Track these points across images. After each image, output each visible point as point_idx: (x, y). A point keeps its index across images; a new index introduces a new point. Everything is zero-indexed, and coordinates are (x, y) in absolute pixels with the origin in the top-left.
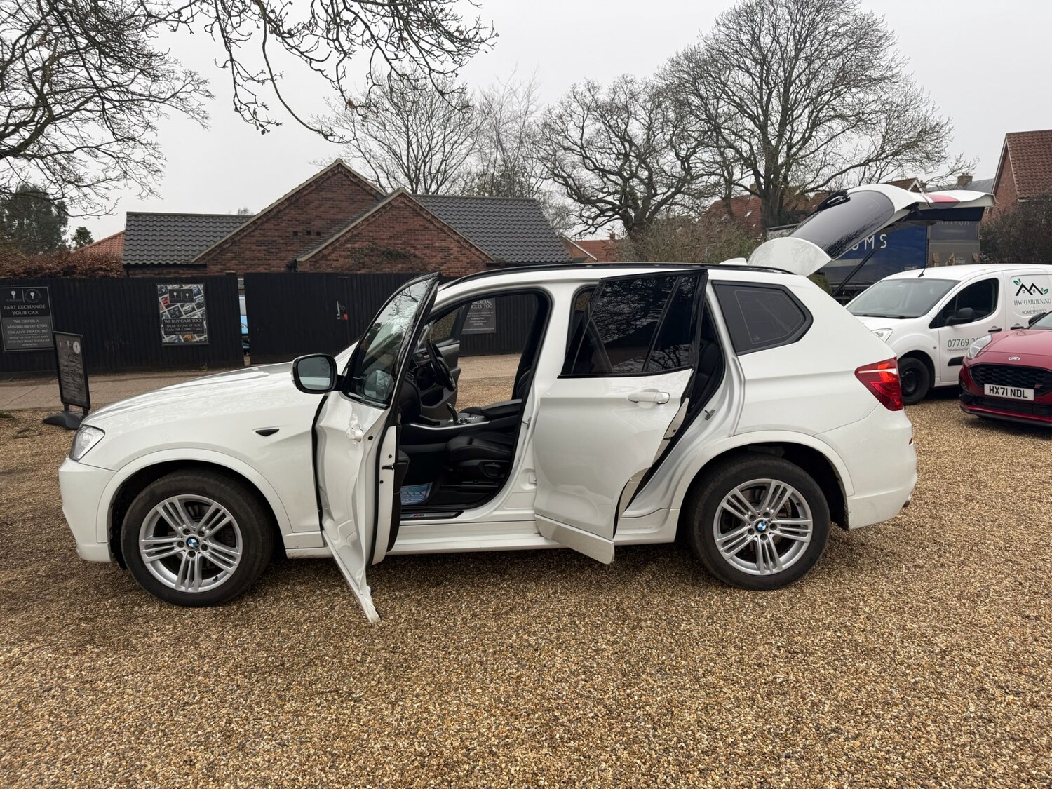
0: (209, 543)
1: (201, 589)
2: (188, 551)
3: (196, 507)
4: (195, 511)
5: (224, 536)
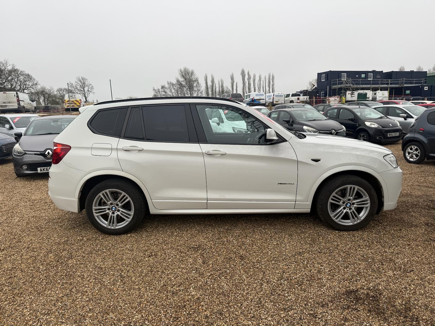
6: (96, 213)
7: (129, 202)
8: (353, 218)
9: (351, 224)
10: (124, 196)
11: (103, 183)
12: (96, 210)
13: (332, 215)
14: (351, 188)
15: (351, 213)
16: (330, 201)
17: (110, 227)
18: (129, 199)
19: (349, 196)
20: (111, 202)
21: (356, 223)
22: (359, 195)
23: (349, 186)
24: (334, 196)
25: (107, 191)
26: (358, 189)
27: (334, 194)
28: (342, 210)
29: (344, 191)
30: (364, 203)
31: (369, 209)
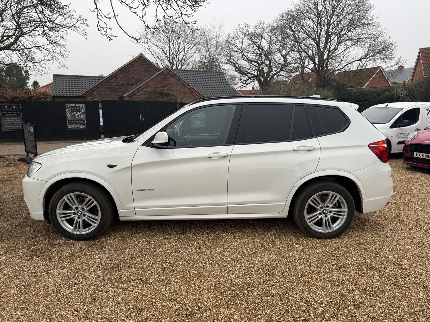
0: (87, 214)
1: (83, 233)
2: (77, 217)
3: (81, 198)
4: (81, 200)
5: (93, 211)
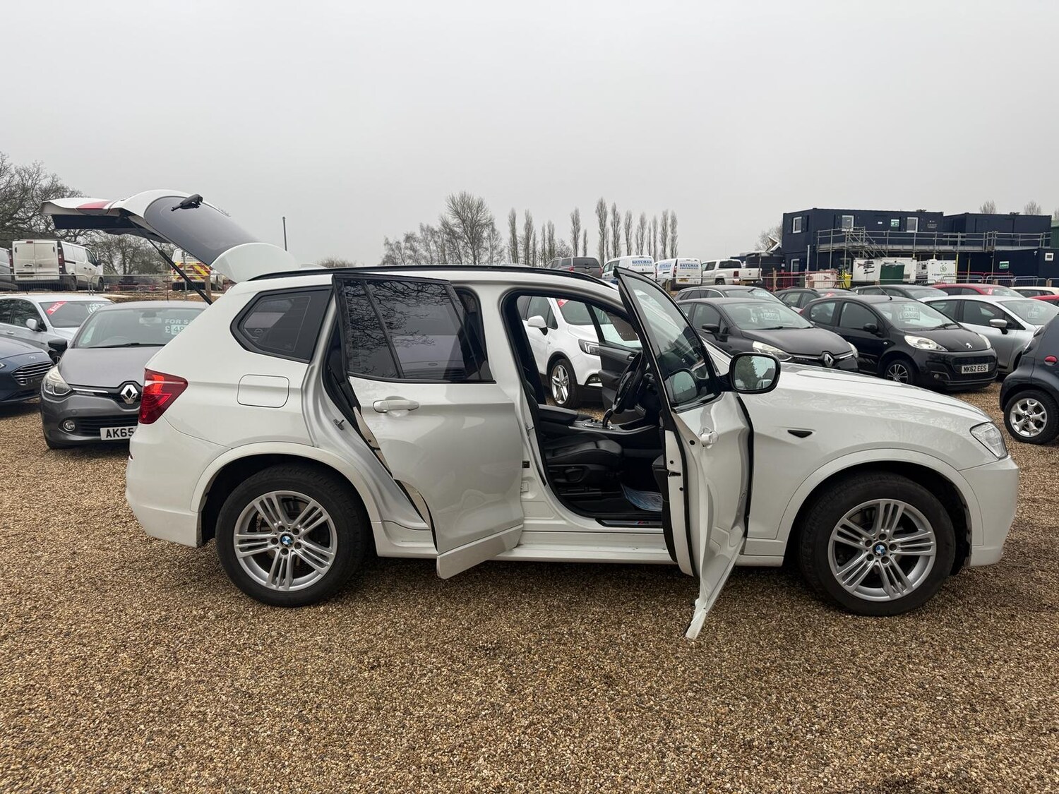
6: (242, 549)
7: (325, 524)
8: (892, 583)
9: (887, 598)
10: (315, 509)
11: (263, 476)
12: (242, 542)
13: (838, 572)
14: (887, 506)
15: (886, 569)
16: (835, 537)
17: (274, 587)
18: (326, 516)
19: (883, 526)
20: (280, 522)
21: (898, 595)
22: (907, 526)
23: (882, 502)
24: (844, 526)
25: (273, 495)
26: (905, 509)
27: (844, 520)
28: (864, 561)
29: (867, 513)
30: (919, 545)
31: (932, 561)
